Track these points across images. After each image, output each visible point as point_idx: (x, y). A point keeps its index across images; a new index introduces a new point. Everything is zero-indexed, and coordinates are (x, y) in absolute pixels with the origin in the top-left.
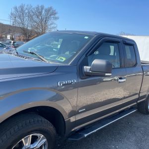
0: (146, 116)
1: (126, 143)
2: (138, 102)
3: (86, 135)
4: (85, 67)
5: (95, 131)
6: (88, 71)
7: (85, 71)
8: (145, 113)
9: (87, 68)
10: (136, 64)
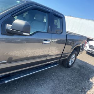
0: (67, 69)
1: (44, 88)
2: (61, 59)
3: (6, 82)
4: (7, 25)
5: (18, 78)
6: (9, 29)
7: (7, 28)
8: (67, 67)
9: (9, 26)
10: (62, 32)
